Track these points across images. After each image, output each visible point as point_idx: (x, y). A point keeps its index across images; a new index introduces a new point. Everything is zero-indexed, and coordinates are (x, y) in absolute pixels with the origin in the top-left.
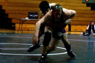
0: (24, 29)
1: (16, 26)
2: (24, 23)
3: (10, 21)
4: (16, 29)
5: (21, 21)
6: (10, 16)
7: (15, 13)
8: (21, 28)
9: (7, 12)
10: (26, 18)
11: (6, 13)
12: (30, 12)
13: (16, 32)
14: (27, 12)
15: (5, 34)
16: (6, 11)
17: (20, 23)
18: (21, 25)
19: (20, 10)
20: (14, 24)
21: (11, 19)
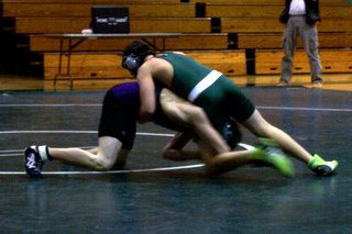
0: (77, 74)
1: (46, 64)
2: (76, 49)
3: (24, 46)
4: (46, 74)
5: (66, 43)
6: (22, 27)
7: (42, 12)
8: (64, 71)
9: (9, 10)
10: (84, 31)
11: (5, 15)
12: (95, 6)
13: (48, 86)
14: (89, 7)
16: (5, 7)
17: (62, 52)
18: (64, 57)
20: (39, 56)
21: (25, 38)
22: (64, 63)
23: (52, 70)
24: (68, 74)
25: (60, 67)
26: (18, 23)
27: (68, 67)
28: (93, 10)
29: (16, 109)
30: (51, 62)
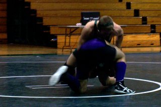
0: (74, 46)
1: (59, 41)
2: (74, 33)
3: (47, 32)
4: (58, 46)
5: (68, 30)
6: (46, 22)
7: (56, 15)
8: (67, 44)
9: (40, 14)
10: (77, 24)
11: (38, 16)
12: (83, 12)
13: (59, 52)
14: (80, 12)
15: (38, 56)
16: (38, 12)
17: (66, 35)
18: (67, 37)
19: (66, 10)
20: (55, 36)
21: (48, 28)
22: (68, 40)
23: (61, 44)
24: (69, 46)
25: (65, 42)
26: (44, 20)
27: (70, 43)
28: (82, 13)
29: (43, 64)
30: (61, 39)
